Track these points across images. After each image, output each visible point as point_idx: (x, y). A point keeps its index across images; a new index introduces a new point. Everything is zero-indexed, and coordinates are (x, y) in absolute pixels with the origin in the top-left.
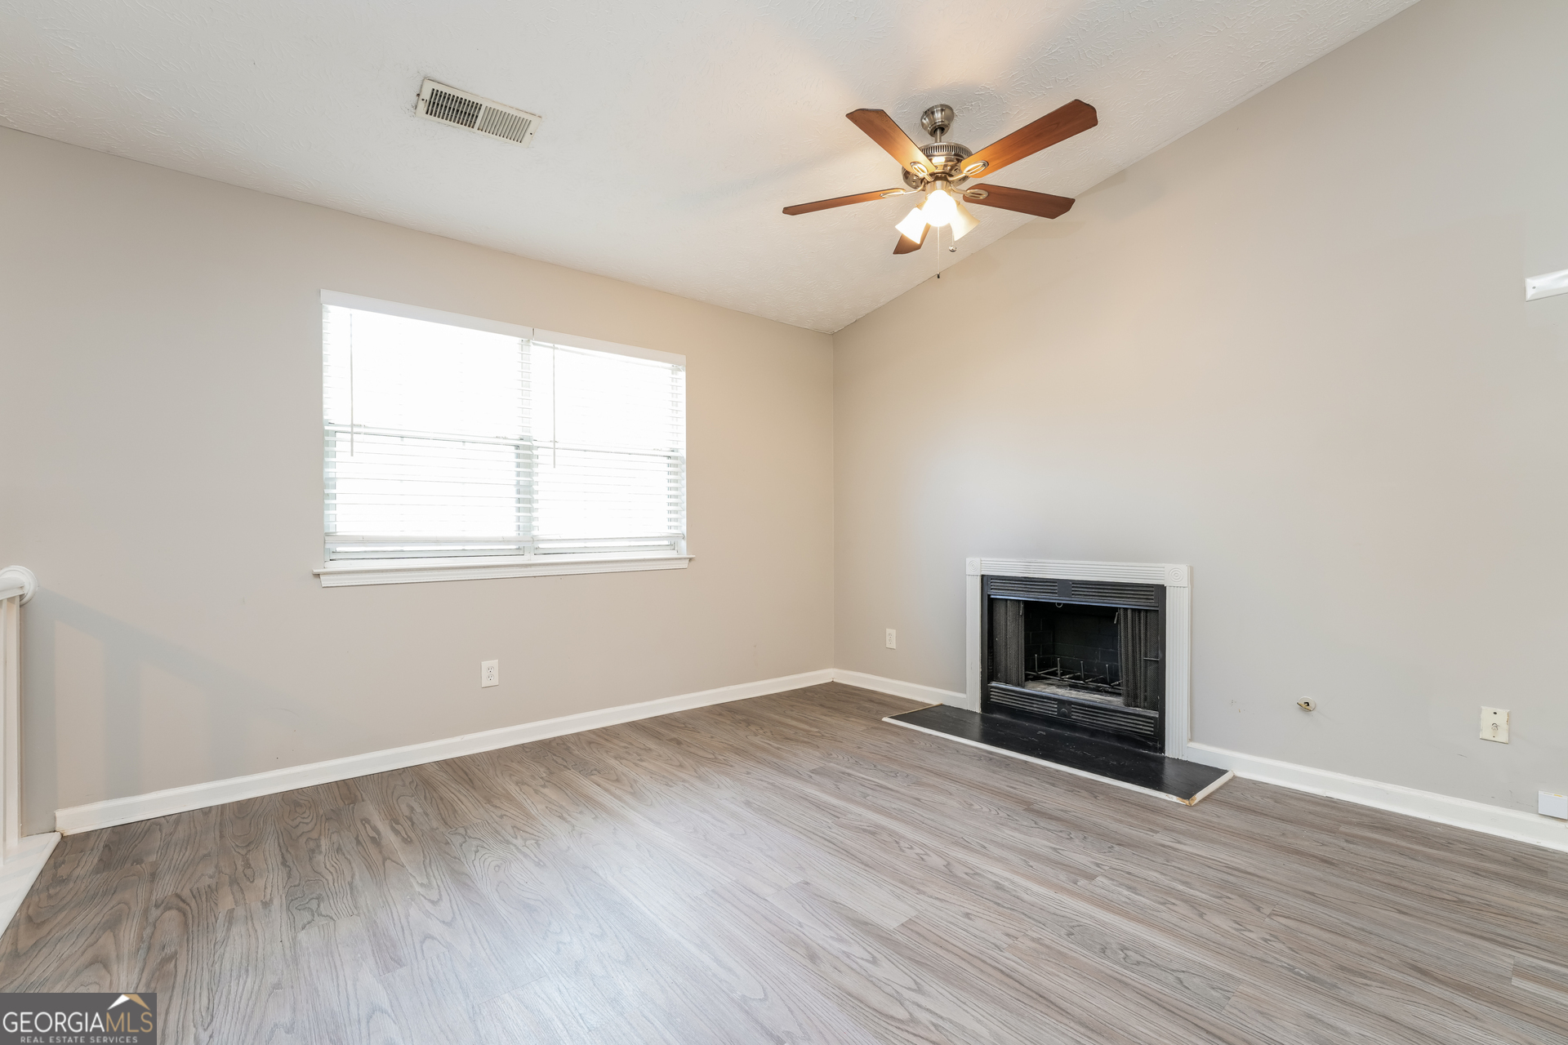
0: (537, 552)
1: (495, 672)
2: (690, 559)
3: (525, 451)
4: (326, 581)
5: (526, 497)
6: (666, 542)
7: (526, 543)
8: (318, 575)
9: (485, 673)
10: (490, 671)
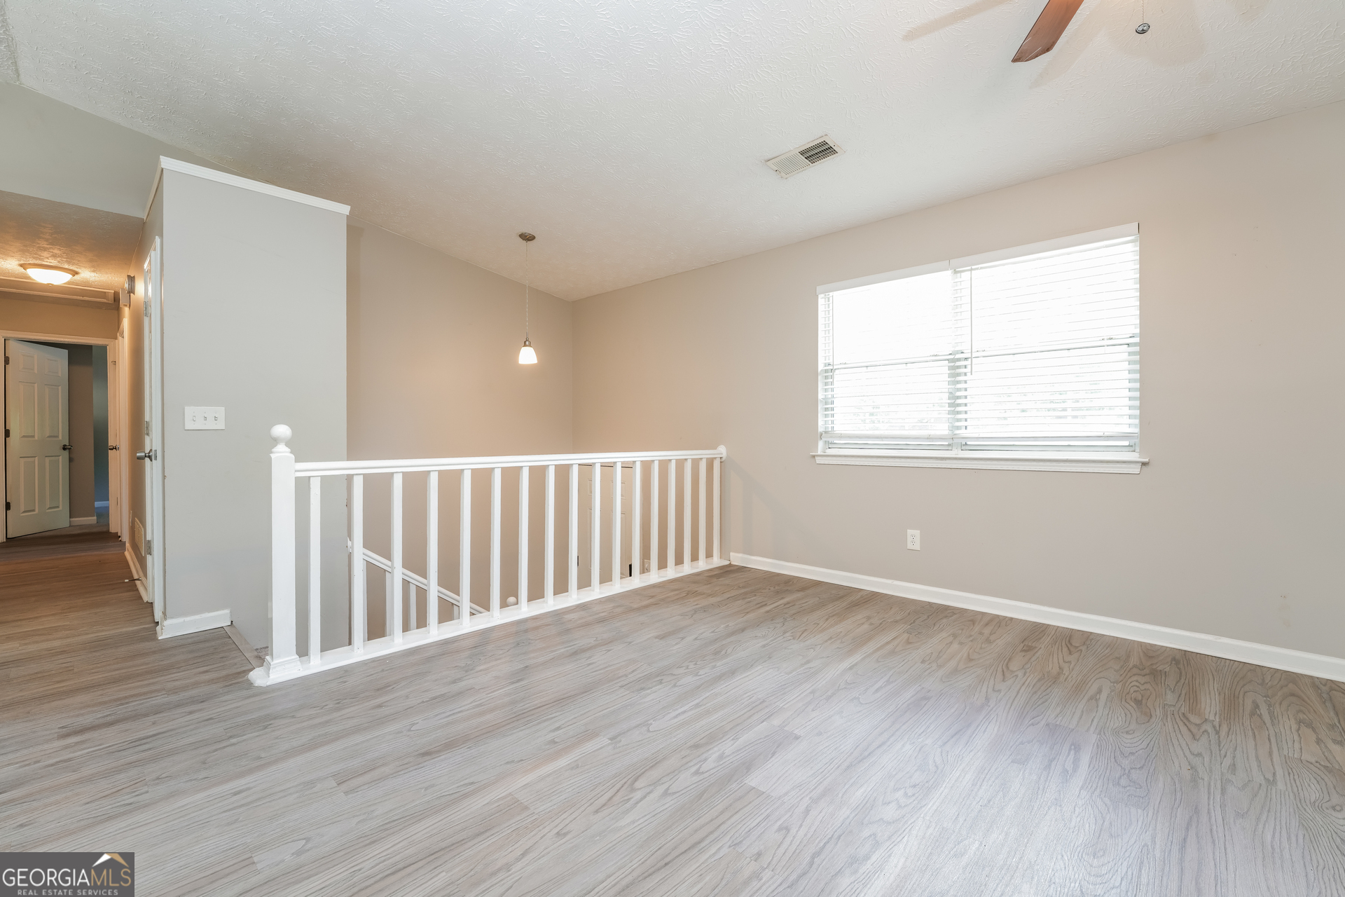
0: (964, 446)
1: (918, 540)
2: (1144, 464)
3: (956, 365)
4: (819, 460)
5: (955, 403)
6: (1126, 443)
7: (953, 441)
8: (814, 456)
9: (909, 539)
10: (914, 538)
